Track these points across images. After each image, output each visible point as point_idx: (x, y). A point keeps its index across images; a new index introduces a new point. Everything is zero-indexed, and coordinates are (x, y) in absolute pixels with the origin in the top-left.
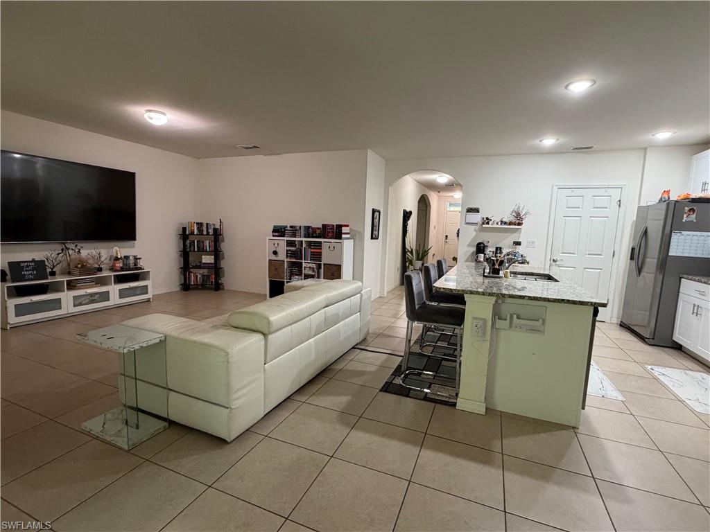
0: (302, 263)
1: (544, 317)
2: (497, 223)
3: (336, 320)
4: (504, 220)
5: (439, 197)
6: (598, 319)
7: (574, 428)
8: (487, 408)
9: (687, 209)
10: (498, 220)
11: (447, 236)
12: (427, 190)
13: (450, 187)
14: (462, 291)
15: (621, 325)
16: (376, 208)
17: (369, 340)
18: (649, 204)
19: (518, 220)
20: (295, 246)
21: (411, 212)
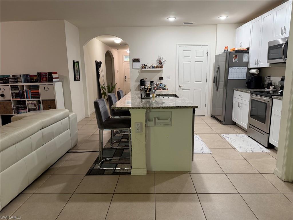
0: (25, 101)
1: (171, 117)
2: (150, 67)
3: (51, 136)
4: (153, 65)
5: (118, 52)
6: (195, 115)
7: (189, 171)
8: (147, 171)
9: (234, 56)
10: (150, 65)
11: (126, 77)
12: (110, 48)
13: (122, 46)
14: (128, 108)
15: (212, 116)
16: (75, 60)
17: (79, 145)
18: (220, 53)
19: (160, 65)
20: (19, 90)
21: (101, 63)
